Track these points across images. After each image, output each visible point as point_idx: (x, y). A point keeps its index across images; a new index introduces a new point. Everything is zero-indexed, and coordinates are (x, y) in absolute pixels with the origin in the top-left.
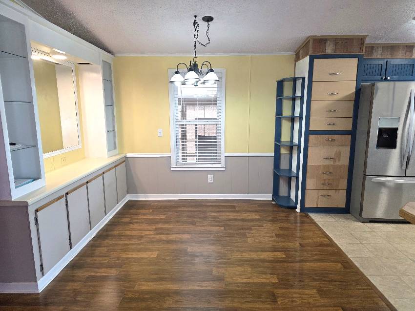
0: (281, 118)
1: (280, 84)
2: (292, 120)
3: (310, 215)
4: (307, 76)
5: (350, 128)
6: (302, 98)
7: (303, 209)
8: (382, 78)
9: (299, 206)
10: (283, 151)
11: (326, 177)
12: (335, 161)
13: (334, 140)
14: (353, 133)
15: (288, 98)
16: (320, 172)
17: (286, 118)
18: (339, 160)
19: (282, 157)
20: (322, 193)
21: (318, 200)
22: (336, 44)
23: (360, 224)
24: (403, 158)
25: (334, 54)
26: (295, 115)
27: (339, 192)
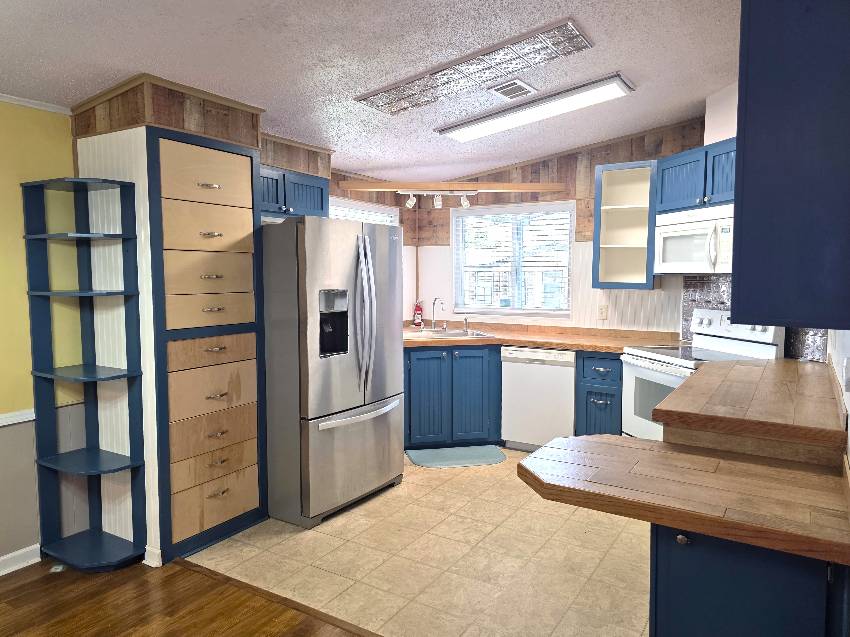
0: (46, 297)
1: (34, 196)
3: (193, 559)
4: (141, 181)
5: (250, 317)
6: (129, 239)
7: (169, 551)
8: (280, 208)
9: (153, 548)
10: (63, 397)
11: (215, 444)
12: (230, 400)
13: (224, 348)
14: (257, 327)
15: (63, 239)
16: (202, 437)
17: (65, 298)
18: (239, 398)
19: (62, 415)
20: (210, 489)
21: (203, 511)
22: (205, 113)
23: (310, 534)
24: (360, 371)
25: (203, 136)
26: (94, 288)
27: (244, 475)
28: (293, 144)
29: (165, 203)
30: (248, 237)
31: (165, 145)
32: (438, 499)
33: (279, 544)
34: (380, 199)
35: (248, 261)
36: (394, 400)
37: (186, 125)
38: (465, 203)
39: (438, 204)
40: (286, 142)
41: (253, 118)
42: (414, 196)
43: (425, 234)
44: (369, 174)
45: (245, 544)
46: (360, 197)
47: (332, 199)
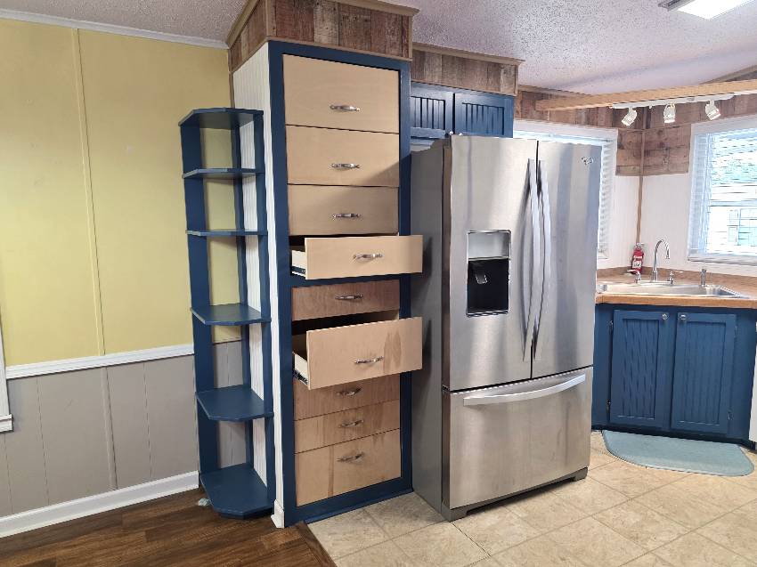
0: (205, 238)
2: (239, 240)
4: (266, 108)
6: (259, 173)
7: (292, 513)
9: (279, 505)
10: (221, 334)
11: (348, 403)
13: (361, 295)
17: (224, 238)
19: (220, 352)
20: (341, 451)
21: (333, 475)
22: (340, 21)
23: (448, 528)
24: (525, 333)
25: (339, 48)
26: (246, 228)
27: (382, 439)
28: (470, 57)
29: (290, 131)
30: (392, 168)
31: (289, 61)
32: (633, 518)
33: (408, 534)
34: (590, 118)
35: (392, 197)
36: (579, 374)
37: (316, 36)
38: (713, 112)
39: (669, 117)
40: (460, 55)
41: (402, 21)
42: (634, 109)
43: (653, 160)
44: (576, 89)
45: (375, 523)
46: (563, 118)
47: (516, 123)
